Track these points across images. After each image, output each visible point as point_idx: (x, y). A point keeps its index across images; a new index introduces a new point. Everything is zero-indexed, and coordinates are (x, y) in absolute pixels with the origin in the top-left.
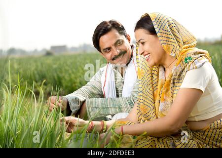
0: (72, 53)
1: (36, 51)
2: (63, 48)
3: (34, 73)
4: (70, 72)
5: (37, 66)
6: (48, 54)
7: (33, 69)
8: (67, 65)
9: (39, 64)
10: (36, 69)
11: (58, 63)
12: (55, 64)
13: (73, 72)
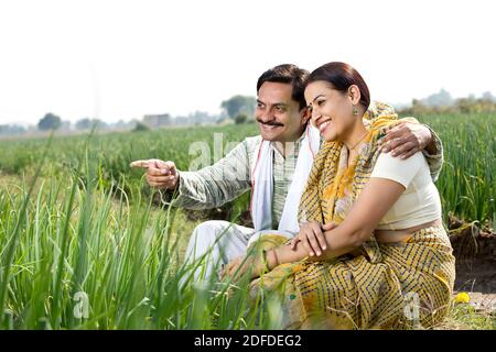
0: (179, 126)
1: (121, 122)
2: (164, 118)
3: (119, 158)
4: (177, 157)
5: (124, 148)
6: (140, 128)
7: (118, 152)
8: (171, 146)
9: (127, 144)
10: (123, 152)
11: (158, 142)
12: (152, 145)
13: (181, 158)
